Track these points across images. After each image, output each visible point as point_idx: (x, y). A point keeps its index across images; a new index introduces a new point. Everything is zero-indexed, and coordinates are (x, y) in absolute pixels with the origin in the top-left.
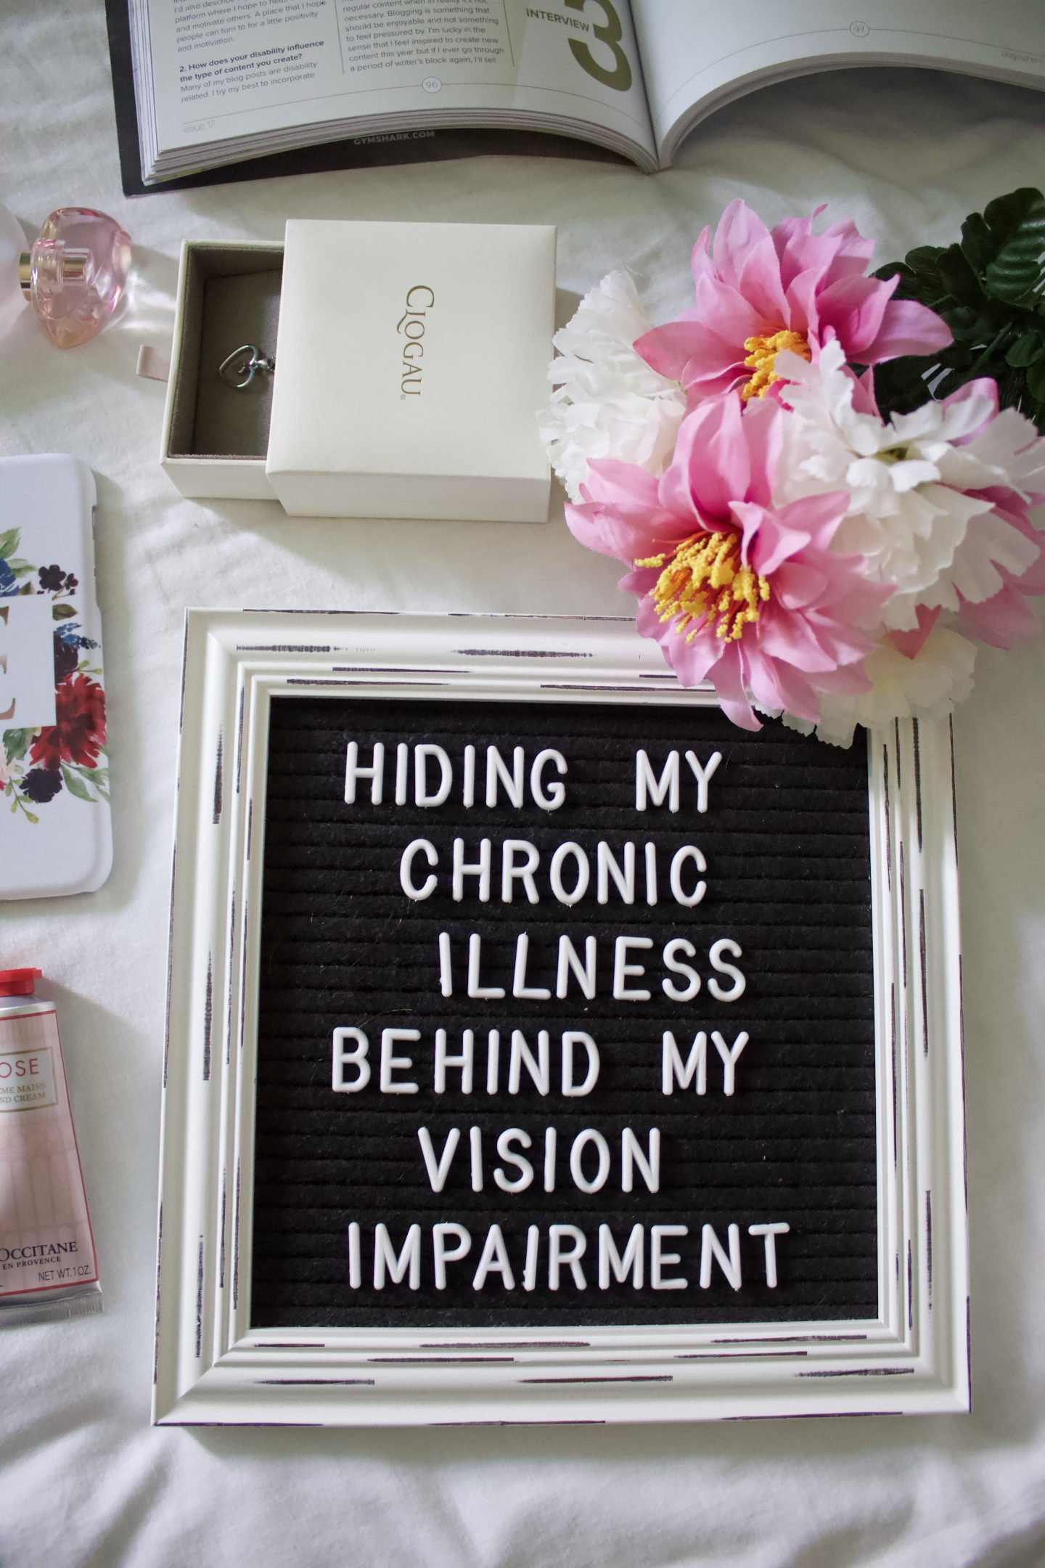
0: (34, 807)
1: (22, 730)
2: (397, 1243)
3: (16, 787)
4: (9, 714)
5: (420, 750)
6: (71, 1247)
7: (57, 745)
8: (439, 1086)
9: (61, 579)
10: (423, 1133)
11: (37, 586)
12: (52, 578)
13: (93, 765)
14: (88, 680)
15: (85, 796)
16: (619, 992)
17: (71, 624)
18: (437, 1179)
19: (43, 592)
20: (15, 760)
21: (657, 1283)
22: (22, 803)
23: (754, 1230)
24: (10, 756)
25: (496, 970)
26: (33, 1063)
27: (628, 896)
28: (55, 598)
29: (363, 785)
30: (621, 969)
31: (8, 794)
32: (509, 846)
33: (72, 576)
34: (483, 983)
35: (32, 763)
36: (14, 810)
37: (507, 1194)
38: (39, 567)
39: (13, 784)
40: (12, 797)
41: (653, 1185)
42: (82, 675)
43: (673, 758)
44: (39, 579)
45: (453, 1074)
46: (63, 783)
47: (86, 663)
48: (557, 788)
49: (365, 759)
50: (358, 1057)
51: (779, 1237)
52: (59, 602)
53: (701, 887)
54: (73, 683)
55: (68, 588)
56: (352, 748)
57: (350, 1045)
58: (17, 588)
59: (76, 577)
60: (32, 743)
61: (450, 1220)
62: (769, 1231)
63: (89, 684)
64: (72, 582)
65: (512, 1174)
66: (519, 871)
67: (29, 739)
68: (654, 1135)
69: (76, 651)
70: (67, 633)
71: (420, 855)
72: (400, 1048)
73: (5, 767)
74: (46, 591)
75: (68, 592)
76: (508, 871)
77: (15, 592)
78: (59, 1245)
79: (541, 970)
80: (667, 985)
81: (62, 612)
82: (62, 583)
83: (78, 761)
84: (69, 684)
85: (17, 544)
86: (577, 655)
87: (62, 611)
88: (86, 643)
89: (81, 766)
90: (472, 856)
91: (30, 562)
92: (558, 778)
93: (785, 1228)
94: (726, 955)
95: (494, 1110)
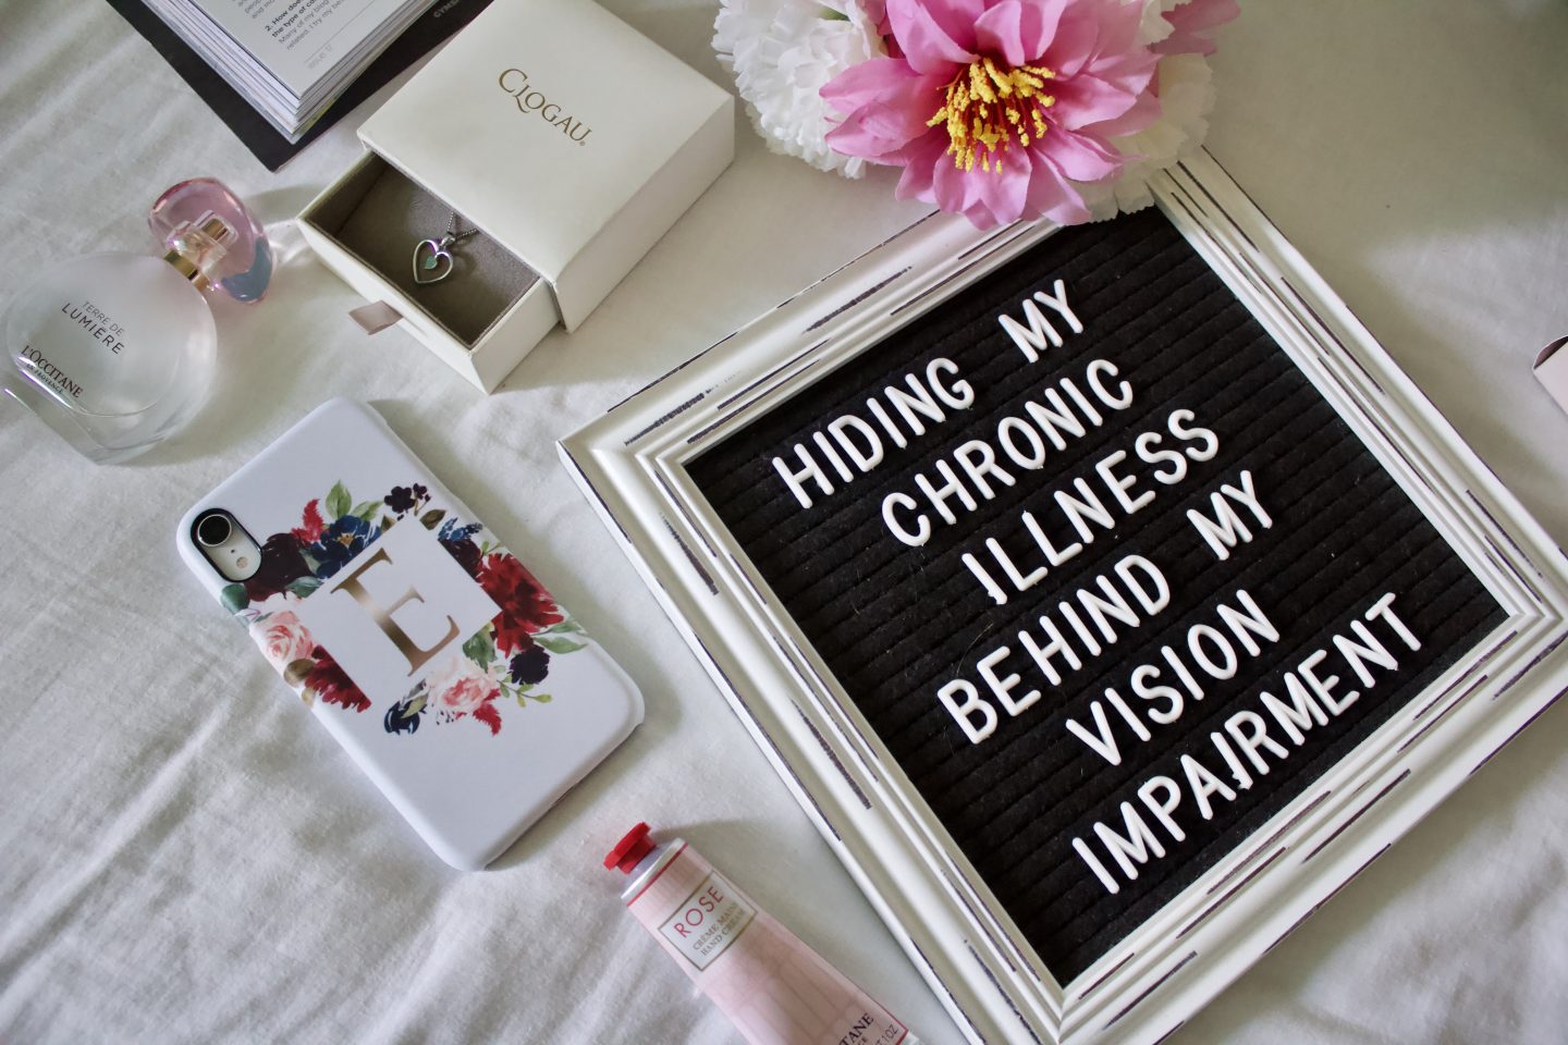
0: (537, 689)
1: (476, 635)
2: (1120, 828)
3: (509, 684)
4: (454, 631)
5: (835, 428)
6: (866, 1021)
7: (517, 624)
8: (1054, 678)
9: (410, 494)
10: (1072, 726)
11: (393, 515)
12: (401, 499)
13: (559, 619)
14: (499, 556)
15: (575, 648)
16: (1130, 507)
17: (447, 524)
18: (1110, 752)
19: (402, 516)
20: (490, 665)
21: (1337, 709)
22: (525, 693)
23: (1370, 615)
24: (483, 665)
25: (1027, 557)
26: (713, 892)
27: (1078, 430)
28: (416, 513)
29: (809, 485)
30: (1118, 488)
31: (508, 695)
32: (960, 454)
33: (416, 486)
34: (1025, 573)
35: (507, 656)
36: (523, 705)
37: (1172, 725)
38: (383, 499)
39: (506, 684)
40: (513, 695)
41: (1272, 635)
42: (490, 556)
43: (1028, 305)
44: (390, 508)
45: (1057, 660)
46: (546, 651)
47: (486, 544)
48: (962, 386)
49: (795, 465)
50: (974, 701)
51: (1392, 606)
52: (422, 513)
53: (1125, 387)
54: (488, 567)
55: (421, 498)
56: (778, 463)
57: (960, 697)
58: (377, 528)
59: (420, 484)
60: (493, 639)
61: (1147, 779)
62: (1382, 607)
63: (502, 558)
64: (420, 491)
65: (1164, 705)
66: (983, 468)
67: (488, 638)
68: (1242, 595)
69: (469, 540)
70: (450, 533)
71: (898, 508)
72: (1001, 671)
73: (486, 676)
74: (404, 513)
75: (424, 500)
76: (976, 474)
77: (379, 532)
78: (856, 1028)
79: (1061, 532)
80: (1160, 476)
81: (431, 520)
82: (413, 497)
83: (544, 624)
84: (485, 570)
85: (349, 495)
86: (899, 274)
87: (429, 519)
88: (472, 529)
89: (550, 627)
90: (938, 482)
91: (372, 500)
92: (956, 378)
93: (1389, 597)
94: (1184, 424)
95: (1110, 667)
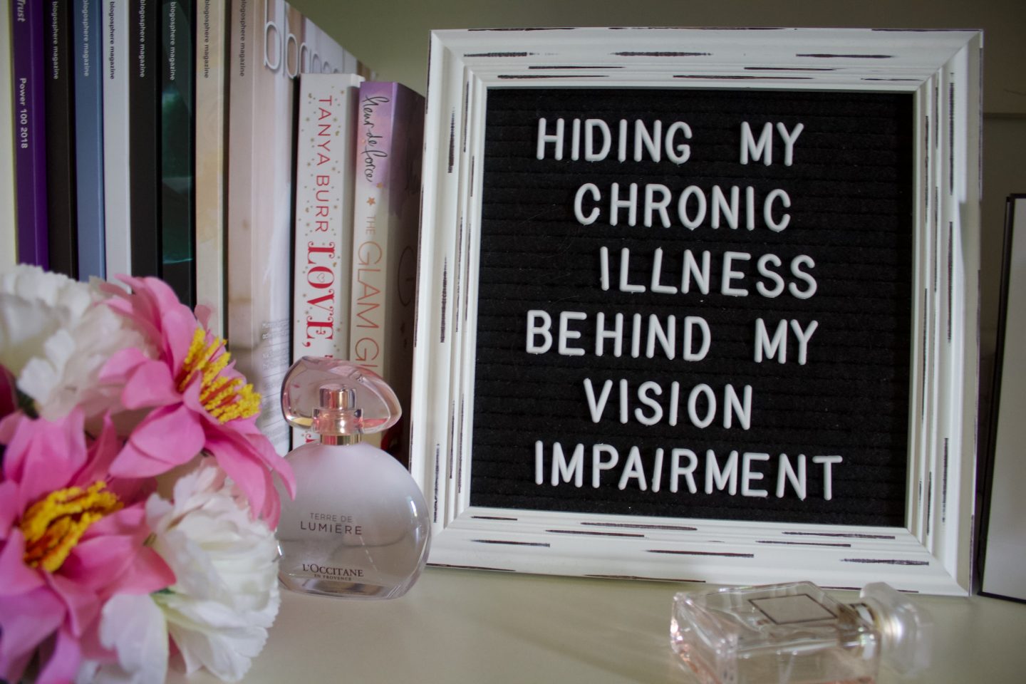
2: (568, 455)
5: (590, 123)
8: (600, 351)
10: (588, 384)
16: (726, 290)
18: (597, 413)
21: (746, 492)
23: (818, 460)
25: (641, 273)
27: (734, 223)
29: (550, 147)
30: (728, 274)
32: (650, 189)
34: (631, 281)
37: (644, 426)
41: (746, 423)
43: (769, 128)
45: (609, 343)
48: (686, 149)
49: (551, 130)
50: (545, 330)
51: (834, 465)
53: (787, 219)
56: (543, 123)
57: (539, 322)
61: (606, 443)
62: (828, 462)
65: (649, 412)
66: (656, 205)
68: (749, 391)
71: (588, 194)
72: (572, 325)
76: (650, 205)
79: (672, 273)
80: (761, 286)
86: (699, 54)
90: (624, 195)
92: (686, 141)
93: (839, 459)
94: (803, 267)
95: (636, 370)
